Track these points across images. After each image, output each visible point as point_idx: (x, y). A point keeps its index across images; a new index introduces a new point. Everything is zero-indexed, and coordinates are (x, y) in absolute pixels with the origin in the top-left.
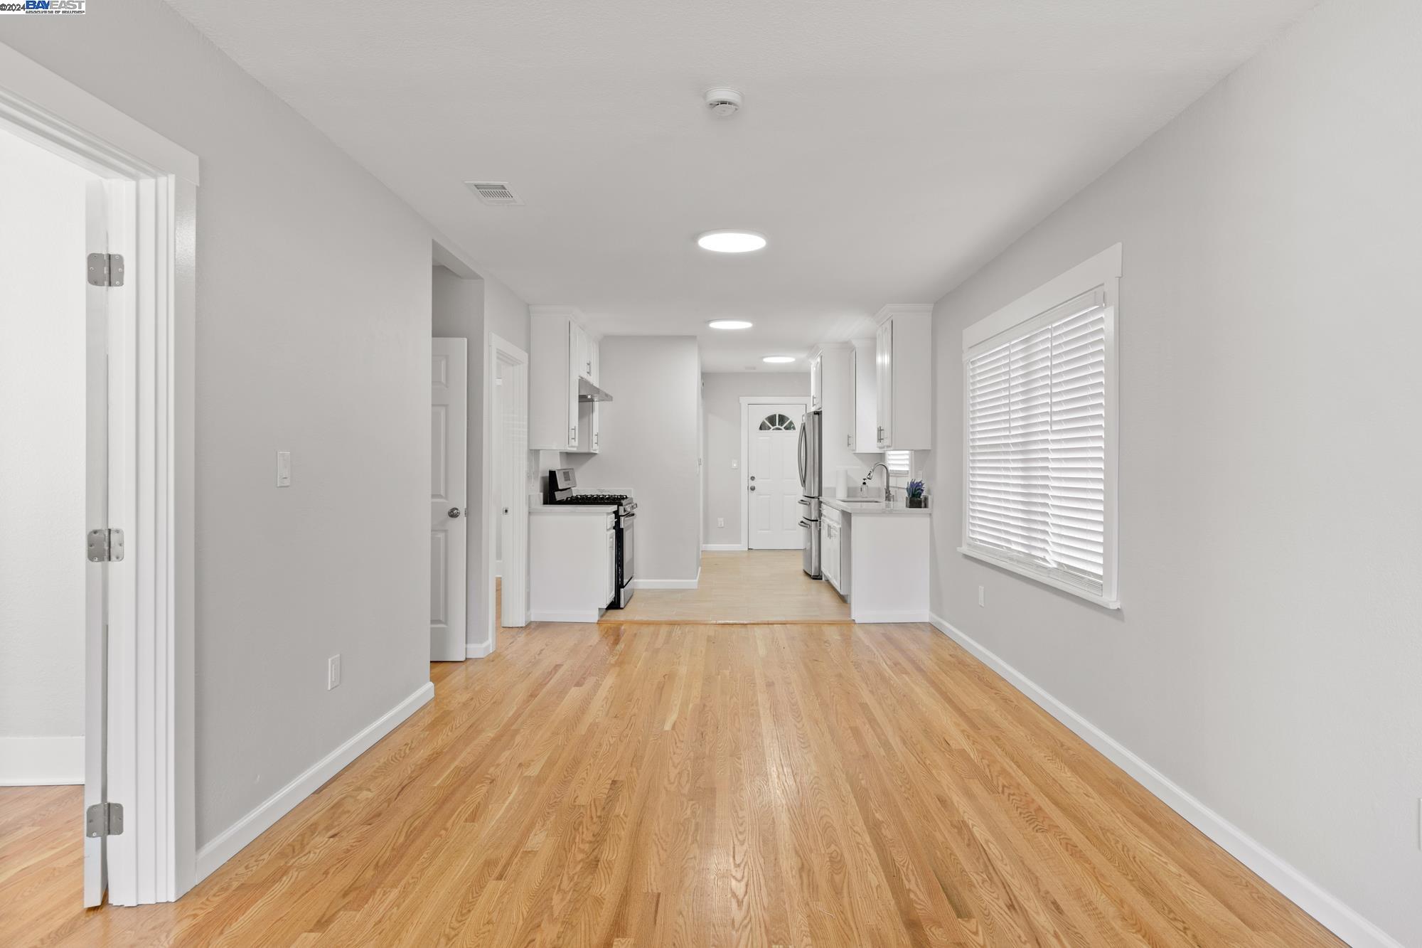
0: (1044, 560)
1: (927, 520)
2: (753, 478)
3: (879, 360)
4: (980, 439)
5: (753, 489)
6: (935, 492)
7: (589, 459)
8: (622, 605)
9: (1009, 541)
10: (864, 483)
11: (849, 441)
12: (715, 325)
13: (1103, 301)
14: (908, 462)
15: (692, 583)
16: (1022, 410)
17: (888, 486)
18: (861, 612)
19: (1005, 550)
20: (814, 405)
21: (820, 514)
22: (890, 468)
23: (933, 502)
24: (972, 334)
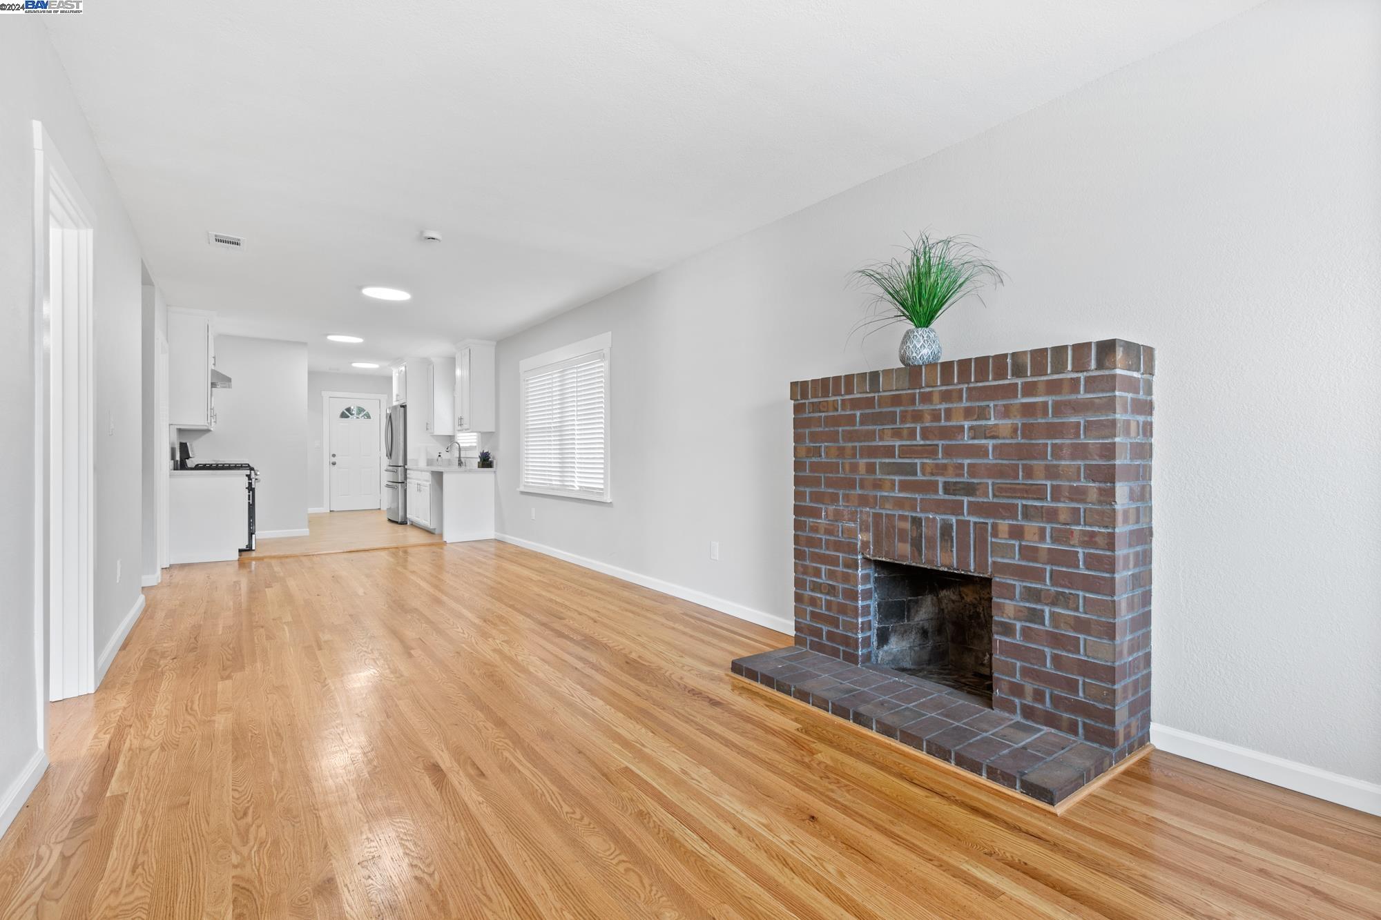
0: (573, 486)
1: (493, 475)
2: (334, 456)
3: (458, 372)
4: (532, 425)
5: (334, 464)
6: (498, 457)
7: (205, 434)
8: (253, 548)
9: (551, 480)
10: (440, 456)
11: (428, 427)
12: (331, 338)
13: (603, 357)
14: (476, 441)
15: (305, 531)
16: (559, 408)
17: (460, 457)
18: (450, 536)
19: (548, 485)
20: (397, 401)
21: (406, 478)
22: (461, 445)
23: (497, 464)
24: (525, 364)
